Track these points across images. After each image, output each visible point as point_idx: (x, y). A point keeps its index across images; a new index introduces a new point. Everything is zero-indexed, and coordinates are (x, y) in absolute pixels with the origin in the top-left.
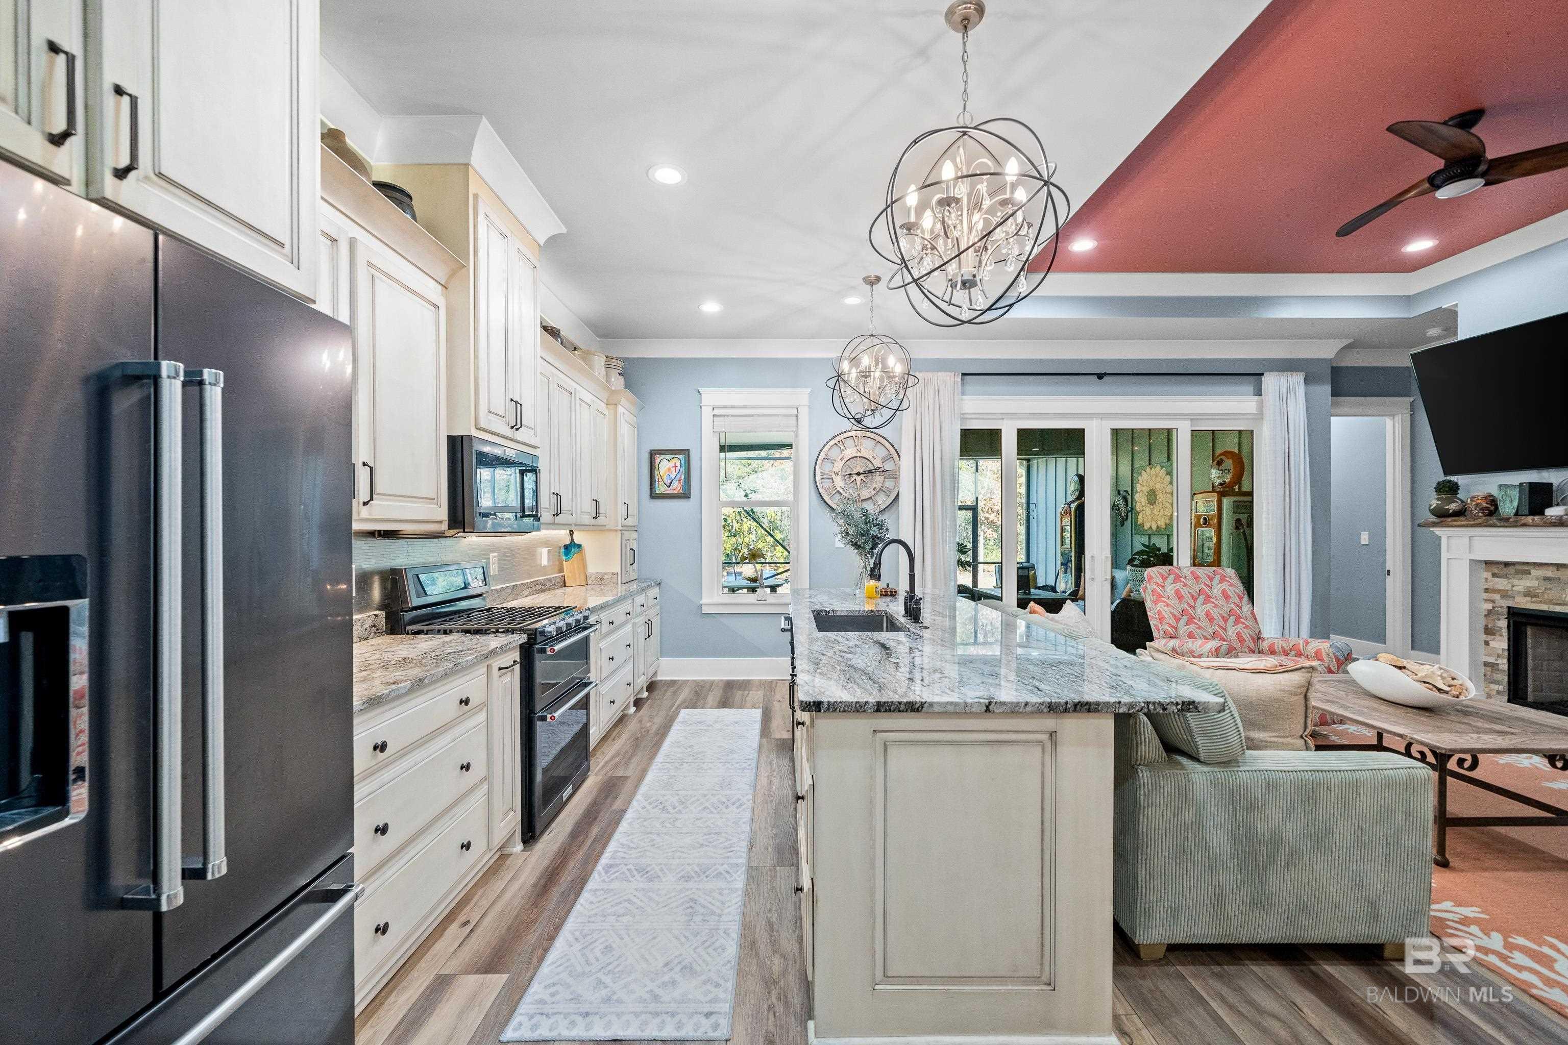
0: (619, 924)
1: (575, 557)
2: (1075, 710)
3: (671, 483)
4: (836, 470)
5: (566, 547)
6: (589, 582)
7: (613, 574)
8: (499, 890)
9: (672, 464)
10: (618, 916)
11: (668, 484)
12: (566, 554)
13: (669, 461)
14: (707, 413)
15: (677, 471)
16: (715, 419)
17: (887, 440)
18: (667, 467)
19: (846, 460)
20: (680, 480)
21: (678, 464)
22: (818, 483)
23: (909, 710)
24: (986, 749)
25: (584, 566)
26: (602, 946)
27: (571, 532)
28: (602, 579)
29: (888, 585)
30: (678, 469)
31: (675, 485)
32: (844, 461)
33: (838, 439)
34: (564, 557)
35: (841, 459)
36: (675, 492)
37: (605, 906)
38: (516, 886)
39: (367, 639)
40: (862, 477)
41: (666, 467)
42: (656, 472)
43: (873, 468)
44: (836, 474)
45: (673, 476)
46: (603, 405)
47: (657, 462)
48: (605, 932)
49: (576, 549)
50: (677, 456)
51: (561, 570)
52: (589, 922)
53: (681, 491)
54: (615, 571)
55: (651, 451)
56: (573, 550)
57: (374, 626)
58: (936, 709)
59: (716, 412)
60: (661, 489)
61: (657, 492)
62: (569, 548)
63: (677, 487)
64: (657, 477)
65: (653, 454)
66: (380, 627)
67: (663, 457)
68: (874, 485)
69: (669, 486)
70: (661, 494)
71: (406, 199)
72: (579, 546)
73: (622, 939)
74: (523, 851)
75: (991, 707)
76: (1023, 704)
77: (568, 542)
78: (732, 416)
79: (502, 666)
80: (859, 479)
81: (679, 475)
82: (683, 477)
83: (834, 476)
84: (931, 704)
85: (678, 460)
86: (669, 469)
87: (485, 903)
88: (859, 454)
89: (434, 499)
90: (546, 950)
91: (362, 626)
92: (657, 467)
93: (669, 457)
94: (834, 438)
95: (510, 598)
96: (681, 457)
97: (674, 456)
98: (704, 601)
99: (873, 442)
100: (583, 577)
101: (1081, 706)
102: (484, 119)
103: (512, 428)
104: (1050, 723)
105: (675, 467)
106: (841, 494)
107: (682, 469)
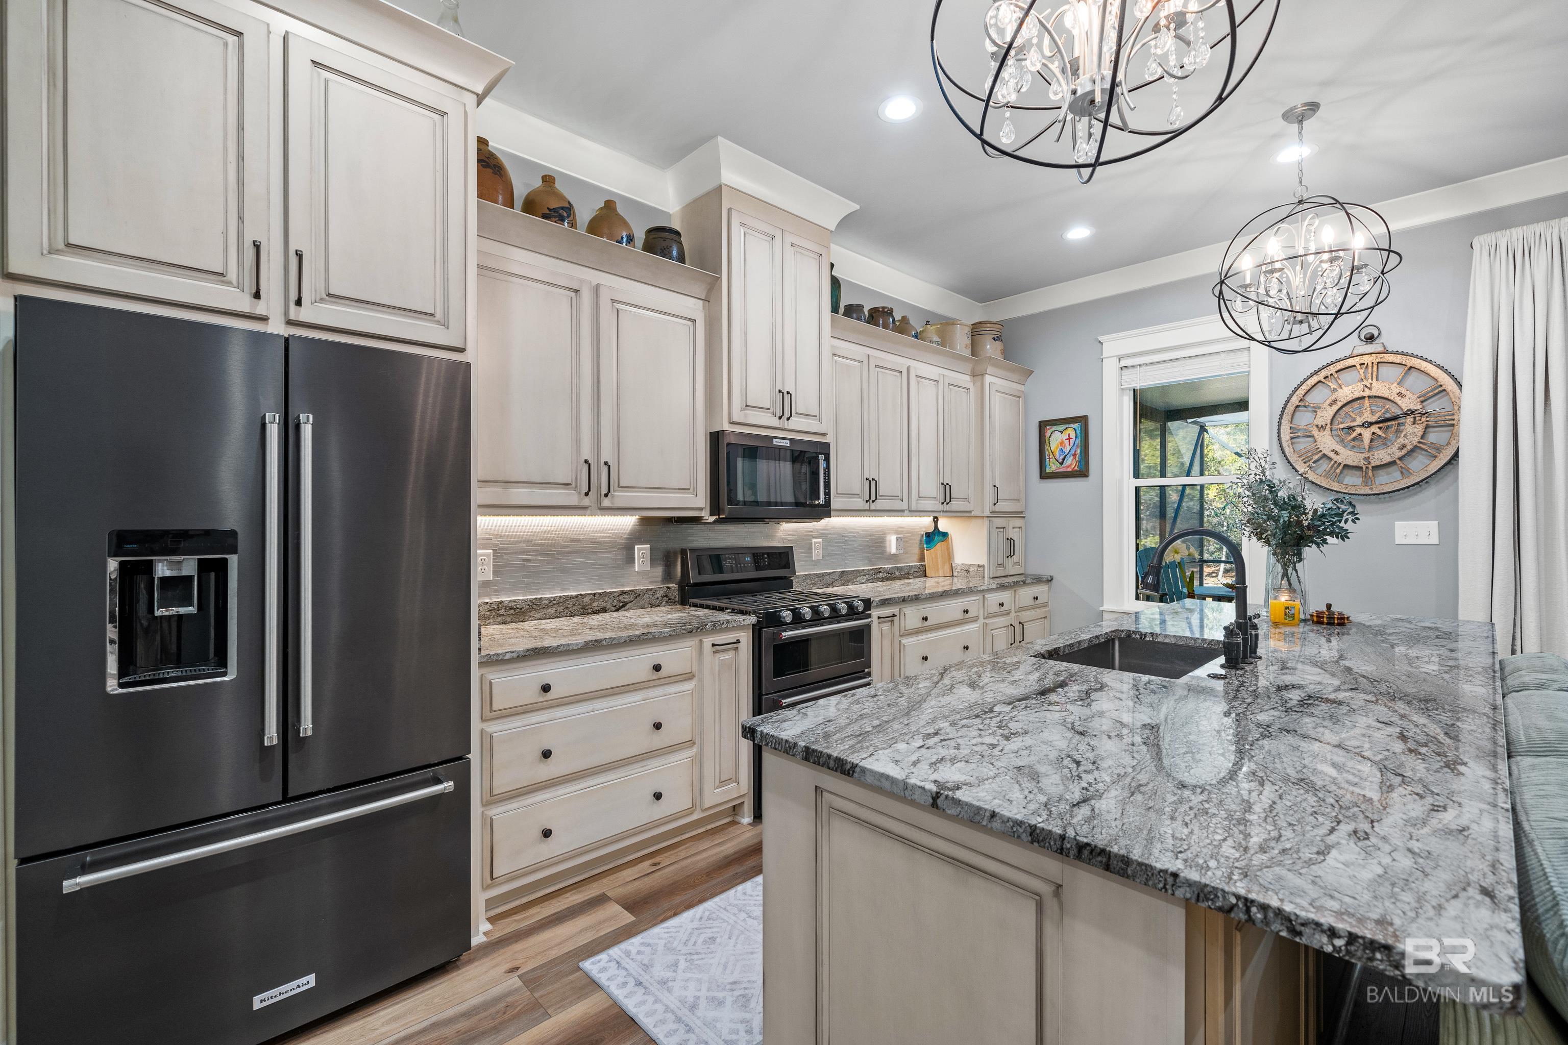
0: (743, 924)
1: (939, 547)
2: (1079, 856)
3: (1064, 459)
4: (1320, 422)
5: (928, 535)
6: (955, 574)
7: (979, 566)
8: (702, 849)
9: (1065, 436)
10: (750, 917)
11: (1061, 461)
12: (928, 542)
13: (1062, 432)
14: (1110, 368)
15: (1072, 445)
16: (1125, 372)
17: (1430, 362)
18: (1059, 441)
19: (1340, 404)
20: (1075, 455)
21: (1073, 435)
22: (1285, 445)
23: (839, 770)
24: (948, 870)
25: (950, 556)
26: (710, 935)
27: (936, 520)
28: (967, 571)
29: (1329, 606)
30: (1072, 441)
31: (1069, 461)
32: (1335, 407)
33: (1324, 373)
34: (925, 546)
35: (1331, 405)
36: (1069, 469)
37: (750, 902)
38: (718, 849)
39: (658, 606)
40: (1374, 428)
41: (1057, 439)
42: (1047, 447)
43: (1399, 412)
44: (1321, 428)
45: (1067, 450)
46: (968, 378)
47: (1048, 434)
48: (725, 924)
49: (941, 538)
50: (1072, 425)
51: (922, 558)
52: (725, 909)
53: (1076, 468)
54: (981, 564)
55: (1040, 422)
56: (936, 537)
57: (666, 596)
58: (869, 779)
59: (1124, 363)
60: (1052, 467)
61: (1048, 471)
62: (932, 536)
63: (1071, 463)
64: (1047, 453)
65: (1043, 425)
66: (673, 598)
67: (1054, 428)
68: (1401, 441)
69: (1062, 463)
70: (1052, 473)
71: (675, 237)
72: (945, 535)
73: (730, 938)
74: (750, 824)
75: (939, 801)
76: (988, 814)
77: (931, 530)
78: (1147, 364)
79: (716, 643)
80: (1367, 434)
81: (1074, 448)
82: (1079, 451)
83: (1315, 432)
84: (864, 770)
85: (1071, 431)
86: (1062, 443)
87: (683, 854)
88: (1367, 393)
89: (689, 489)
90: (675, 914)
91: (653, 595)
92: (1047, 441)
93: (1061, 428)
94: (1316, 373)
95: (836, 583)
96: (1076, 426)
97: (1067, 426)
98: (1105, 607)
99: (1400, 371)
100: (947, 567)
101: (1092, 852)
102: (720, 138)
103: (780, 418)
104: (1051, 866)
105: (1069, 439)
106: (1330, 459)
107: (1078, 441)
